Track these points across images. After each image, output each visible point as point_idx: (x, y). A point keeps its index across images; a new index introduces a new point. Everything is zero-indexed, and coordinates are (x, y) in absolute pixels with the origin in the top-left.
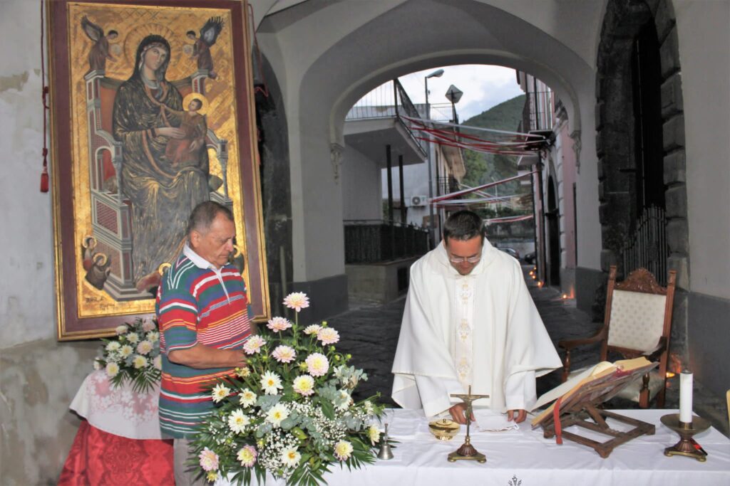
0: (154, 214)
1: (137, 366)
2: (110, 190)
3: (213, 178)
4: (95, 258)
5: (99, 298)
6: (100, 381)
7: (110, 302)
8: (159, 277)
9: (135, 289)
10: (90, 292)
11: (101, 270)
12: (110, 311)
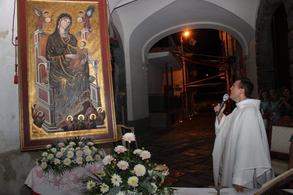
0: (64, 93)
1: (56, 164)
2: (44, 83)
3: (91, 77)
4: (37, 113)
5: (39, 132)
6: (39, 170)
7: (44, 133)
8: (67, 121)
9: (56, 127)
10: (35, 129)
11: (40, 119)
12: (44, 137)
